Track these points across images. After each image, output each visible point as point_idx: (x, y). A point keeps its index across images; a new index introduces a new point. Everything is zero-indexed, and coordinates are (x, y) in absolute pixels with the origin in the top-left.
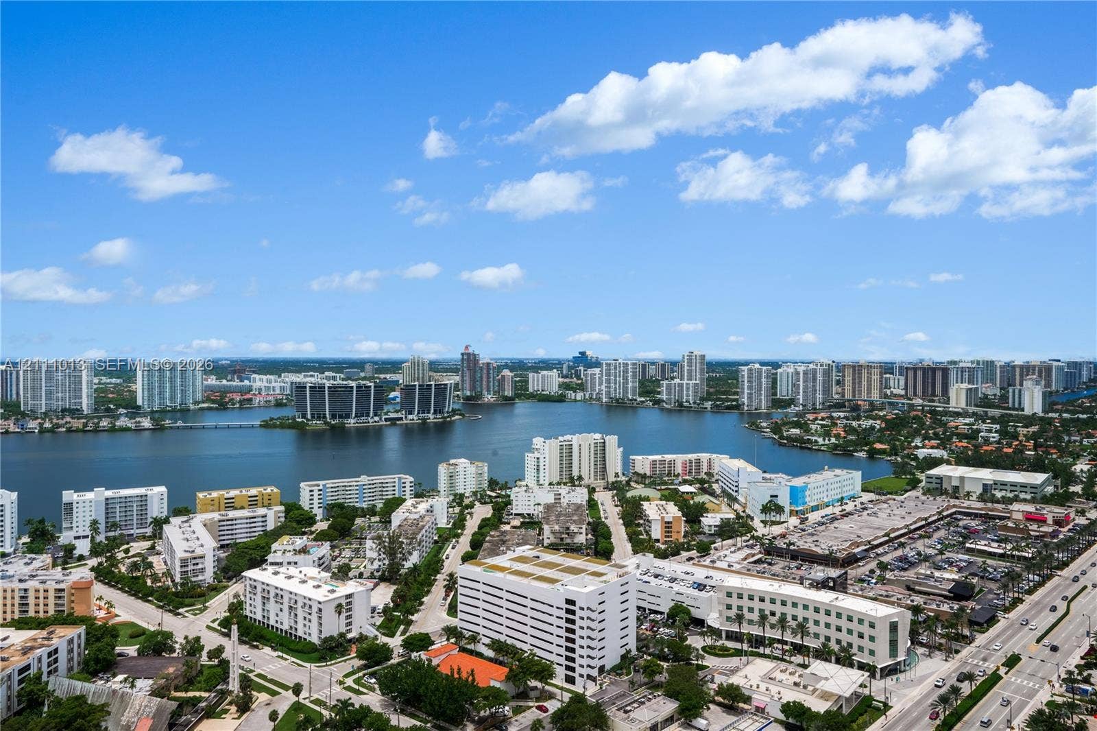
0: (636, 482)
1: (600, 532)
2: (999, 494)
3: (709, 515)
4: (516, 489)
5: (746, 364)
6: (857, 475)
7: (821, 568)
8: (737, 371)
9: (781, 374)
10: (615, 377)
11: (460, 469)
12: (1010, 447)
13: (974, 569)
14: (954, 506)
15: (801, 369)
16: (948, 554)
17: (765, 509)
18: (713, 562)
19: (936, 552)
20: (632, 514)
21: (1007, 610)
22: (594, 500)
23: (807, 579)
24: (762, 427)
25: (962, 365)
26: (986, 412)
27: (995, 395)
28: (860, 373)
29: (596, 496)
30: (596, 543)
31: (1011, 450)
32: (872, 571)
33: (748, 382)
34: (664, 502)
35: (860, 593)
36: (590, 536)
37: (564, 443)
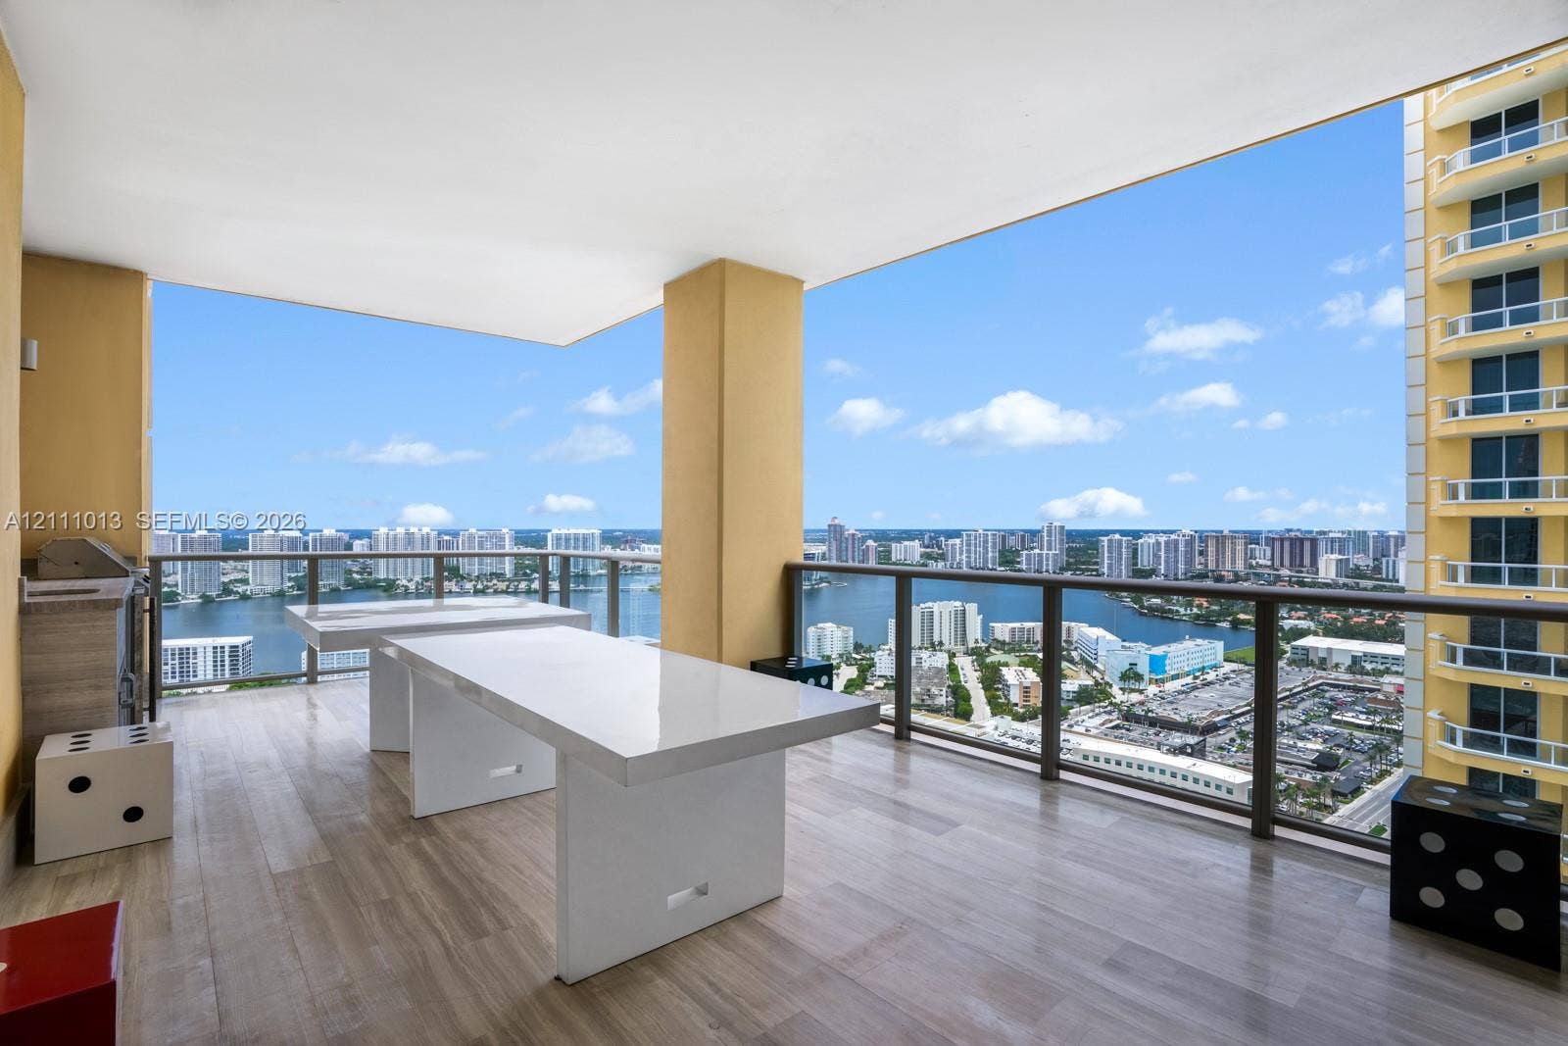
0: (995, 648)
1: (960, 695)
2: (1369, 667)
3: (1068, 681)
4: (880, 653)
5: (1106, 533)
6: (1220, 645)
7: (1179, 734)
8: (1098, 541)
9: (1142, 544)
10: (976, 547)
11: (828, 633)
12: (1383, 619)
13: (1340, 741)
14: (1321, 677)
15: (1163, 539)
16: (1312, 725)
17: (1124, 677)
18: (1071, 726)
19: (1300, 722)
20: (992, 679)
21: (1373, 782)
22: (954, 664)
23: (1164, 745)
24: (1122, 597)
25: (1331, 535)
26: (1358, 583)
27: (1368, 566)
28: (1224, 543)
29: (956, 661)
30: (956, 705)
31: (1383, 622)
32: (1232, 740)
33: (1109, 552)
34: (1022, 668)
35: (1219, 760)
36: (950, 699)
37: (926, 610)
